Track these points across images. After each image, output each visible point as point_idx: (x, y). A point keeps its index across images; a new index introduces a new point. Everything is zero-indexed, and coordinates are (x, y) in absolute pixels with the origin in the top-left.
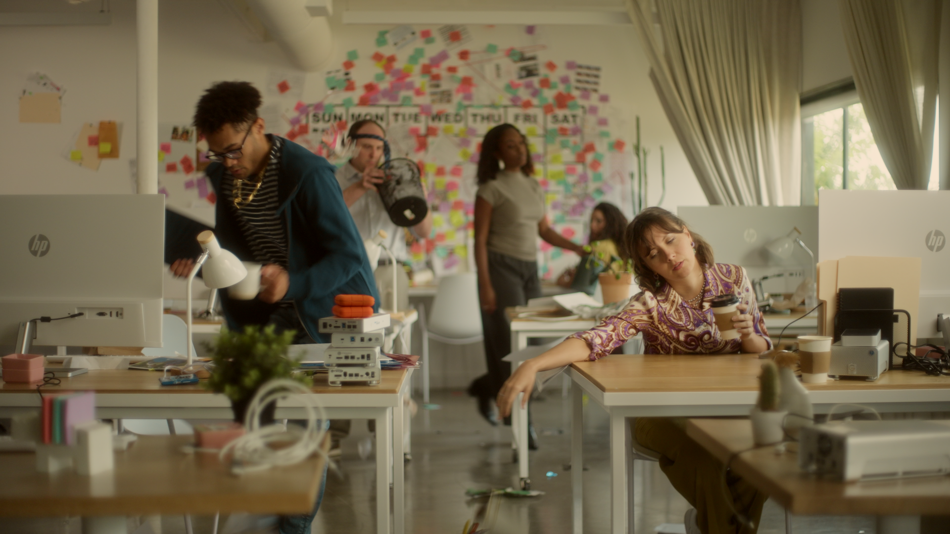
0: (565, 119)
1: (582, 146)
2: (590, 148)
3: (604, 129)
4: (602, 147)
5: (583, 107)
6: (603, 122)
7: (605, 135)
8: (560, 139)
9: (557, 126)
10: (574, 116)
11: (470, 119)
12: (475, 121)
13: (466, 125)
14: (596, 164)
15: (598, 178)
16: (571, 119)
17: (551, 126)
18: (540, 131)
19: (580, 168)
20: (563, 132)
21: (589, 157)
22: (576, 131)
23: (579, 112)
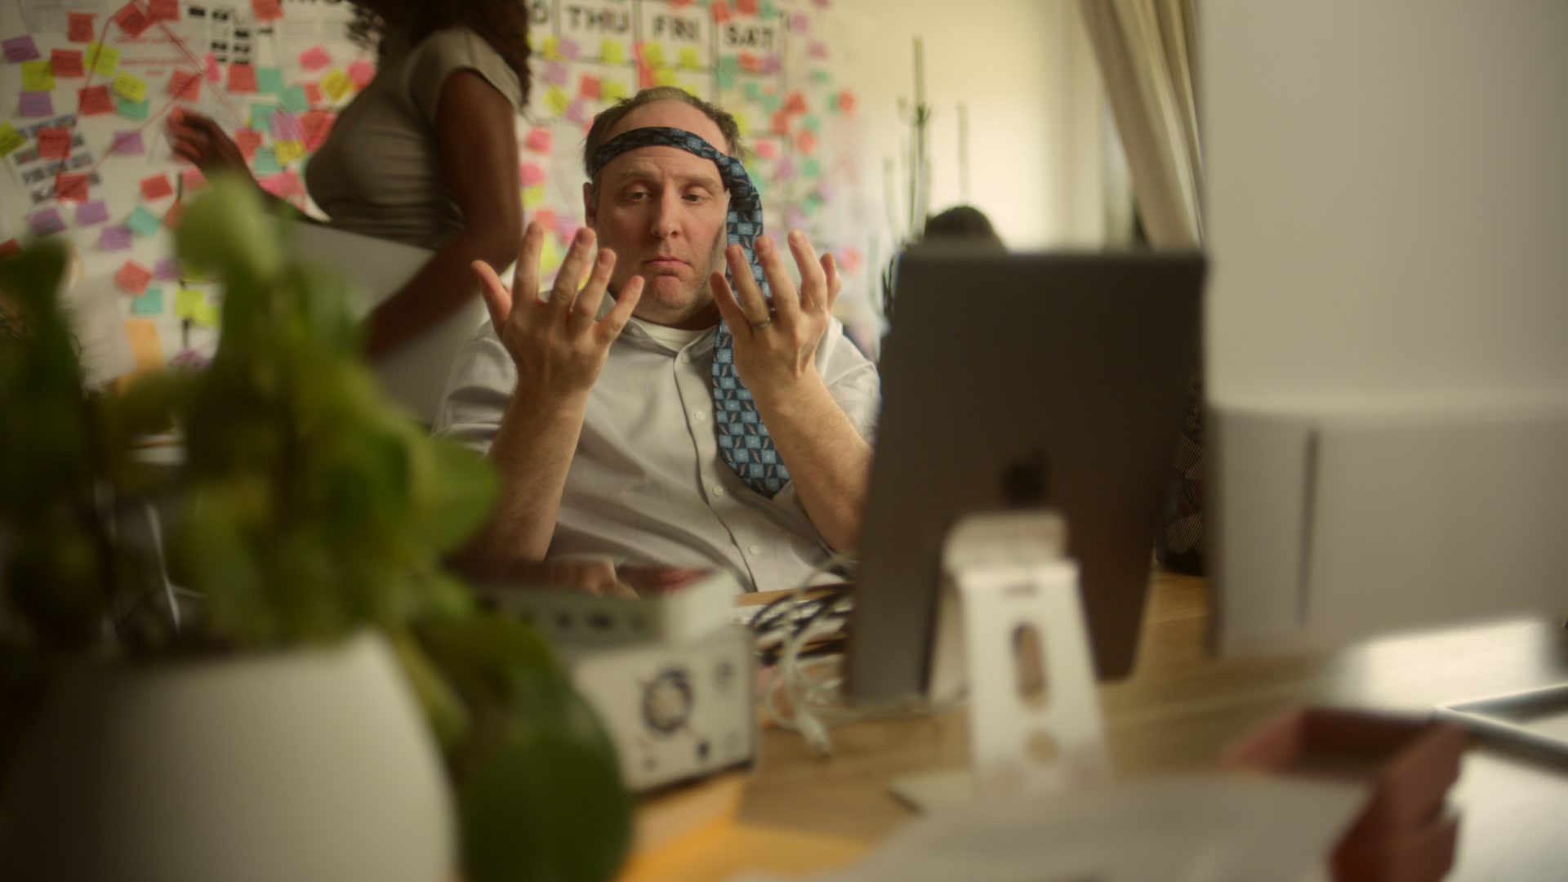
0: (751, 38)
1: (780, 101)
2: (796, 105)
3: (820, 65)
4: (817, 101)
5: (781, 15)
6: (818, 51)
7: (817, 77)
8: (744, 80)
9: (735, 51)
10: (768, 32)
11: (565, 18)
12: (575, 23)
13: (557, 30)
14: (806, 139)
15: (813, 169)
16: (759, 37)
17: (727, 51)
18: (704, 60)
19: (778, 146)
20: (747, 65)
21: (795, 123)
22: (773, 67)
23: (775, 24)
